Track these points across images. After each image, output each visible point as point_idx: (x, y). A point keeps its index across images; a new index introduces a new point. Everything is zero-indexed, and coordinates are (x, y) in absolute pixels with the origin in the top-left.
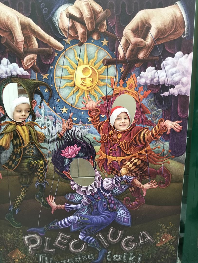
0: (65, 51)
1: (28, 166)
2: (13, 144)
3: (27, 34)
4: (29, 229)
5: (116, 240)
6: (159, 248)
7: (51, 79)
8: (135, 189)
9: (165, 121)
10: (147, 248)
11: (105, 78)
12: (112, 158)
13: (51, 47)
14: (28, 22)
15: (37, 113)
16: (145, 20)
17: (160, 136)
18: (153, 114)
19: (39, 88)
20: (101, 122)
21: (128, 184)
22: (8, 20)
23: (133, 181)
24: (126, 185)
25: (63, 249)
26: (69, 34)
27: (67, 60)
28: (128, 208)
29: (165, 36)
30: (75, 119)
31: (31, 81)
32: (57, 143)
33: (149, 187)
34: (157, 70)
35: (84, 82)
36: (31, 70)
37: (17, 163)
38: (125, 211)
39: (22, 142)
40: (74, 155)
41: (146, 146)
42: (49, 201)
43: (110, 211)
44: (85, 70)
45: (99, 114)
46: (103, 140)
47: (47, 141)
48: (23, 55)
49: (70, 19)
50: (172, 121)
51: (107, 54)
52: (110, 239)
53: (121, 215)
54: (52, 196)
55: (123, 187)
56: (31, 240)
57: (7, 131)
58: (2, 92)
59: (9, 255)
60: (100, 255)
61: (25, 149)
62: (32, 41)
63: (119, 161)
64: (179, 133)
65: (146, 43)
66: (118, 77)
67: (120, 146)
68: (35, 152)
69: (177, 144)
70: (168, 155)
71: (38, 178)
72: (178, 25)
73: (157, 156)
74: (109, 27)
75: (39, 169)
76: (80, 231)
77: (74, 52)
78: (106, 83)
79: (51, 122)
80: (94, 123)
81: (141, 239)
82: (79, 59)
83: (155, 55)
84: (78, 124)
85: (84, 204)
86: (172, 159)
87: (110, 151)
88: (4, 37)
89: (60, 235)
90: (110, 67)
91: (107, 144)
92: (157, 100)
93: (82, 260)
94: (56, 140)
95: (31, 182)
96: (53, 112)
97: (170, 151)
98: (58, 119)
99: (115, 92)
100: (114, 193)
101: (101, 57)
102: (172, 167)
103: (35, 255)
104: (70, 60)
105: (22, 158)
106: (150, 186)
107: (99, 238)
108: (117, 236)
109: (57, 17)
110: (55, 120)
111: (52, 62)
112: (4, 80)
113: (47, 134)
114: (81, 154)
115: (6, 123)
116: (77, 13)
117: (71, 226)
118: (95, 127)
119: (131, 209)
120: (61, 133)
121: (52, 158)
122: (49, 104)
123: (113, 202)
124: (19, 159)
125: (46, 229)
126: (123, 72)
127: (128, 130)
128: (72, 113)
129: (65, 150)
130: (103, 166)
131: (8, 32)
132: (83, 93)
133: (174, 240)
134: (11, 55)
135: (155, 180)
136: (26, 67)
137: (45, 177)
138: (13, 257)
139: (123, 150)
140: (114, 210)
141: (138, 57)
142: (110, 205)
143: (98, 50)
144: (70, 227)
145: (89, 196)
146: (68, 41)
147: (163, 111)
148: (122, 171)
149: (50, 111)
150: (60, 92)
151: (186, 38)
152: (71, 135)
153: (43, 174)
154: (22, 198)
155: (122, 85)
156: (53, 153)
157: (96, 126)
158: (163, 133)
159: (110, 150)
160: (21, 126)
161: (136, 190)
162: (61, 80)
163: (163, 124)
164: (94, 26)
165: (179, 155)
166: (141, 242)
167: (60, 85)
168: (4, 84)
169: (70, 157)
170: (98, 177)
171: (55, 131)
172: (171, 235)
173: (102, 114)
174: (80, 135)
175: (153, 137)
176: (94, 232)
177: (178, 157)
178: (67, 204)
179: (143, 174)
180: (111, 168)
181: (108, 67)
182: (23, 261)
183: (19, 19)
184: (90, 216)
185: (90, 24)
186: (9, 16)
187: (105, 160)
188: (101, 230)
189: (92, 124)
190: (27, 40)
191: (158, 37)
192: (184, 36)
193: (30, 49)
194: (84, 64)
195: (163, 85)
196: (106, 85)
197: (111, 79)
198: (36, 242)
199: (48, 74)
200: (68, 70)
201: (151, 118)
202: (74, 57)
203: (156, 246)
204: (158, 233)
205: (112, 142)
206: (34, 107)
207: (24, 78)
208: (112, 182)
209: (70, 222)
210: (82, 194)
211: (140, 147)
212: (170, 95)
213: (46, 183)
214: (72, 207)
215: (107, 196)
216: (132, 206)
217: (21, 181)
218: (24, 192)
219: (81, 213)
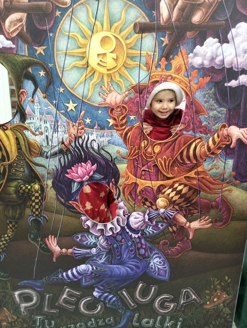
0: (72, 8)
1: (17, 192)
4: (21, 282)
5: (147, 300)
6: (208, 310)
7: (49, 54)
8: (177, 229)
9: (230, 128)
10: (191, 311)
11: (137, 54)
12: (143, 183)
15: (28, 110)
17: (221, 151)
18: (212, 115)
19: (30, 70)
20: (128, 128)
21: (167, 221)
23: (174, 218)
24: (164, 222)
25: (70, 310)
27: (76, 24)
28: (166, 255)
30: (88, 121)
31: (18, 58)
32: (61, 158)
33: (198, 226)
34: (221, 44)
35: (102, 60)
36: (17, 39)
38: (161, 260)
39: (5, 155)
40: (87, 177)
41: (198, 165)
42: (50, 243)
43: (139, 259)
44: (104, 40)
45: (126, 114)
46: (131, 155)
47: (45, 154)
48: (3, 14)
50: (240, 127)
51: (141, 14)
52: (139, 298)
53: (155, 265)
54: (53, 237)
55: (160, 226)
56: (23, 297)
60: (124, 319)
61: (10, 166)
63: (154, 186)
66: (157, 52)
67: (158, 164)
68: (26, 171)
69: (244, 164)
70: (230, 180)
71: (32, 209)
73: (214, 181)
75: (32, 197)
76: (94, 286)
77: (86, 9)
78: (139, 63)
79: (50, 125)
80: (117, 128)
81: (182, 298)
82: (95, 21)
83: (219, 19)
84: (92, 130)
85: (101, 249)
86: (235, 186)
87: (142, 172)
89: (66, 290)
90: (145, 37)
91: (138, 162)
92: (219, 93)
93: (98, 325)
94: (59, 153)
95: (21, 216)
96: (53, 109)
98: (62, 120)
99: (152, 78)
100: (146, 234)
101: (132, 19)
102: (235, 198)
103: (30, 317)
104: (80, 23)
105: (6, 181)
106: (200, 224)
107: (122, 296)
108: (149, 293)
110: (57, 121)
113: (45, 144)
114: (97, 176)
117: (82, 279)
118: (120, 134)
119: (170, 257)
120: (66, 143)
121: (53, 181)
122: (46, 96)
123: (144, 246)
124: (2, 182)
125: (46, 283)
126: (166, 45)
127: (170, 140)
128: (83, 112)
129: (73, 169)
130: (130, 194)
132: (100, 79)
133: (230, 300)
135: (208, 217)
136: (8, 34)
137: (42, 208)
139: (162, 171)
141: (192, 21)
142: (140, 251)
143: (126, 6)
144: (80, 280)
145: (108, 238)
147: (227, 110)
148: (158, 202)
149: (49, 107)
150: (63, 77)
152: (82, 146)
153: (40, 203)
154: (8, 238)
155: (164, 67)
156: (54, 174)
157: (120, 132)
158: (224, 146)
159: (141, 170)
160: (4, 130)
161: (180, 231)
162: (66, 56)
163: (226, 132)
166: (182, 302)
167: (64, 64)
169: (80, 179)
170: (122, 210)
171: (57, 139)
172: (226, 294)
173: (130, 113)
174: (96, 147)
175: (209, 152)
176: (115, 288)
179: (191, 208)
180: (142, 197)
181: (142, 36)
182: (13, 324)
184: (110, 266)
187: (133, 185)
188: (125, 285)
189: (115, 129)
193: (15, 3)
194: (103, 30)
195: (229, 68)
196: (137, 67)
197: (147, 56)
198: (31, 300)
199: (45, 46)
200: (77, 40)
201: (208, 122)
202: (88, 19)
203: (203, 308)
204: (207, 290)
205: (146, 159)
206: (23, 101)
207: (6, 52)
208: (143, 218)
209: (81, 273)
210: (99, 234)
211: (188, 167)
212: (239, 85)
213: (45, 217)
214: (83, 252)
215: (135, 237)
216: (172, 253)
217: (6, 214)
218: (11, 230)
219: (96, 261)
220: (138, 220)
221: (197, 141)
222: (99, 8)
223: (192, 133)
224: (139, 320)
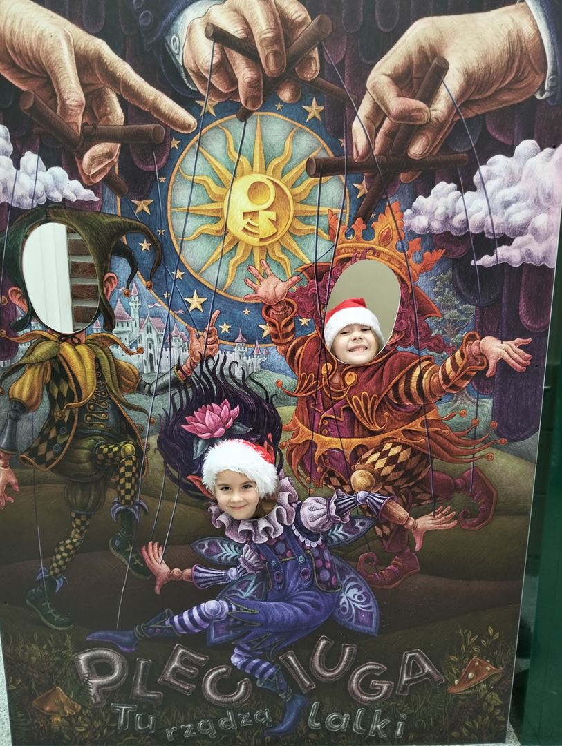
0: (198, 135)
1: (92, 457)
2: (51, 396)
3: (93, 84)
4: (92, 635)
5: (335, 673)
6: (457, 698)
7: (158, 213)
8: (391, 531)
9: (483, 340)
10: (422, 699)
11: (313, 212)
12: (327, 442)
13: (160, 121)
14: (96, 50)
15: (118, 309)
16: (431, 47)
17: (468, 382)
18: (449, 317)
19: (124, 239)
20: (298, 339)
22: (39, 46)
23: (385, 509)
25: (185, 693)
26: (211, 87)
27: (205, 161)
28: (371, 582)
29: (489, 94)
31: (104, 219)
32: (174, 394)
33: (432, 525)
34: (461, 192)
35: (251, 222)
36: (103, 187)
37: (60, 448)
38: (361, 592)
39: (74, 390)
40: (221, 429)
41: (427, 407)
42: (150, 557)
43: (320, 589)
44: (255, 189)
45: (292, 315)
46: (302, 389)
47: (146, 389)
48: (80, 144)
49: (214, 42)
50: (502, 339)
51: (319, 143)
52: (319, 670)
53: (351, 602)
54: (156, 544)
55: (358, 525)
56: (96, 666)
57: (33, 358)
58: (20, 248)
59: (35, 703)
60: (290, 713)
61: (83, 409)
62: (106, 106)
63: (346, 449)
64: (522, 373)
65: (432, 113)
66: (348, 209)
67: (352, 407)
68: (112, 420)
69: (514, 406)
70: (488, 436)
71: (120, 491)
72: (525, 61)
73: (458, 439)
74: (325, 66)
75: (120, 467)
76: (233, 643)
77: (224, 137)
78: (315, 228)
79: (158, 335)
80: (278, 341)
81: (405, 671)
82: (239, 157)
83: (457, 150)
84: (233, 344)
85: (247, 569)
86: (498, 449)
87: (323, 421)
88: (27, 92)
89: (178, 652)
90: (326, 182)
91: (315, 402)
92: (460, 278)
93: (239, 726)
94: (172, 386)
96: (163, 308)
97: (495, 425)
98: (178, 327)
99: (340, 254)
100: (332, 540)
101: (303, 152)
102: (499, 471)
103: (108, 706)
105: (74, 436)
106: (434, 522)
107: (286, 665)
108: (339, 659)
109: (178, 36)
110: (169, 329)
111: (162, 164)
112: (28, 216)
113: (146, 370)
114: (240, 428)
115: (32, 335)
116: (236, 25)
117: (208, 629)
118: (282, 351)
119: (379, 587)
120: (184, 367)
121: (159, 438)
122: (151, 285)
123: (328, 565)
124: (66, 439)
126: (364, 195)
127: (376, 362)
128: (217, 312)
129: (196, 416)
130: (302, 463)
131: (41, 79)
132: (248, 256)
133: (500, 676)
134: (48, 145)
135: (449, 507)
136: (88, 178)
137: (138, 490)
138: (48, 709)
139: (361, 420)
140: (331, 587)
141: (409, 154)
142: (321, 574)
143: (293, 131)
145: (259, 548)
146: (209, 105)
147: (476, 308)
148: (355, 479)
149: (156, 304)
150: (183, 252)
151: (549, 101)
152: (213, 373)
153: (134, 480)
154: (72, 546)
155: (360, 234)
156: (161, 424)
157: (283, 348)
158: (474, 373)
159: (322, 417)
160: (74, 345)
161: (396, 534)
162: (187, 216)
163: (476, 347)
164: (284, 64)
165: (521, 436)
166: (405, 679)
167: (184, 230)
168: (27, 226)
169: (208, 434)
170: (287, 494)
171: (168, 360)
172: (490, 664)
173: (301, 314)
174: (238, 374)
175: (447, 385)
176: (273, 649)
177: (518, 444)
178: (198, 568)
179: (416, 490)
180: (325, 469)
181: (321, 180)
182: (74, 721)
183: (70, 41)
184: (263, 603)
185: (271, 58)
186: (42, 31)
187: (307, 446)
188: (294, 643)
189: (273, 342)
190: (92, 102)
191: (468, 96)
192: (542, 94)
193: (101, 126)
194: (252, 172)
195: (478, 234)
196: (313, 234)
197: (330, 216)
198: (111, 672)
199: (151, 199)
200: (207, 188)
201: (443, 329)
202: (226, 153)
203: (447, 694)
204: (454, 655)
205: (329, 396)
206: (109, 293)
207: (82, 209)
208: (326, 510)
209: (207, 617)
210: (242, 540)
211: (409, 412)
212: (497, 265)
213: (142, 506)
214: (212, 575)
215: (311, 547)
216: (383, 578)
217: (70, 499)
218: (78, 531)
219: (236, 594)
220: (316, 512)
221: (423, 365)
222: (245, 135)
223: (413, 349)
224: (320, 717)
